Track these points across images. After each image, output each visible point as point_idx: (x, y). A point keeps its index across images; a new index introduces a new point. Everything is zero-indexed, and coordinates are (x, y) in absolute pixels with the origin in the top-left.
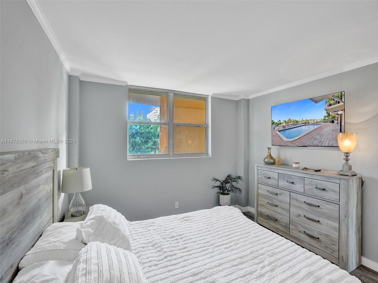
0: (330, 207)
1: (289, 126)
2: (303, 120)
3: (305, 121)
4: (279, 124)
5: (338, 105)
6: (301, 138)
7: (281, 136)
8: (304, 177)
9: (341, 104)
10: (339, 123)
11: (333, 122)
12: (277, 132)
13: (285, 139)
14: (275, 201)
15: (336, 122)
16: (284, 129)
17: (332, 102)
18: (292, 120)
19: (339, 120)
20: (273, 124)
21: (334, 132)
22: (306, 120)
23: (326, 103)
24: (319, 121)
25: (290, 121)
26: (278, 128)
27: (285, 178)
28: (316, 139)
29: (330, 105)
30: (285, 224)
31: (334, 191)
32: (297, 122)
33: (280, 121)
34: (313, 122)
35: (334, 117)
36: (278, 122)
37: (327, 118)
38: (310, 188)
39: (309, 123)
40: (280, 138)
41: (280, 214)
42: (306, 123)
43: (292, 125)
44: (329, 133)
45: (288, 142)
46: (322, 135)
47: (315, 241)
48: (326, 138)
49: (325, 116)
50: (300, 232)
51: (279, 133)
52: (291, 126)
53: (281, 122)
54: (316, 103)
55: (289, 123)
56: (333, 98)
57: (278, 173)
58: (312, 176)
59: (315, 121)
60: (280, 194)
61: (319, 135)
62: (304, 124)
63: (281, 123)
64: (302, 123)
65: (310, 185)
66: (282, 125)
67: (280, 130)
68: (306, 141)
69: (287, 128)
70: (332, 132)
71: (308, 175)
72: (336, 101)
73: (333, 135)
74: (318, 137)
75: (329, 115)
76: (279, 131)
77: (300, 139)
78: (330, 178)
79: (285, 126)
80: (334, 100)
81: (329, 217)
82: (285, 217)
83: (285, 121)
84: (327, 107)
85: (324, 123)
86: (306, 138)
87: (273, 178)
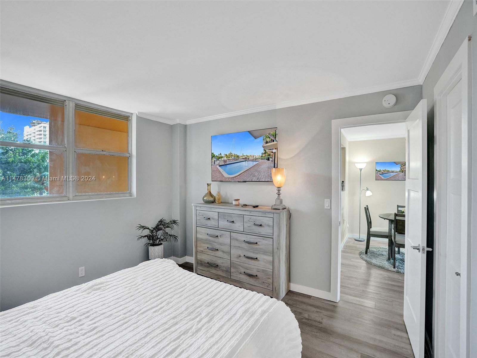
0: (266, 242)
1: (230, 161)
2: (244, 155)
3: (245, 157)
4: (219, 158)
5: (273, 143)
6: (242, 175)
7: (222, 172)
8: (244, 215)
9: (275, 142)
10: (273, 161)
11: (268, 159)
12: (218, 166)
13: (226, 175)
14: (215, 244)
15: (271, 159)
16: (225, 164)
17: (268, 140)
18: (234, 155)
19: (273, 158)
20: (213, 157)
21: (269, 170)
22: (246, 155)
23: (264, 140)
24: (258, 158)
25: (231, 154)
26: (218, 162)
27: (225, 217)
28: (254, 176)
29: (267, 142)
30: (226, 268)
31: (269, 226)
32: (238, 156)
33: (221, 154)
34: (252, 158)
35: (270, 155)
36: (219, 155)
37: (264, 155)
38: (249, 225)
39: (249, 159)
40: (221, 174)
41: (221, 258)
42: (246, 159)
43: (233, 160)
44: (266, 170)
45: (229, 178)
46: (259, 172)
47: (254, 279)
48: (263, 175)
49: (262, 153)
50: (240, 273)
51: (219, 168)
52: (232, 160)
53: (223, 155)
54: (256, 139)
55: (230, 157)
56: (269, 135)
57: (218, 212)
58: (250, 213)
59: (254, 157)
60: (220, 236)
61: (257, 171)
62: (245, 160)
63: (222, 157)
64: (242, 158)
65: (249, 222)
66: (223, 159)
67: (221, 164)
68: (246, 177)
69: (228, 163)
70: (268, 169)
71: (247, 212)
72: (272, 139)
73: (268, 172)
74: (256, 174)
75: (266, 153)
76: (219, 166)
77: (240, 175)
78: (266, 213)
79: (226, 161)
80: (270, 138)
81: (265, 253)
82: (226, 261)
83: (226, 155)
84: (264, 144)
85: (262, 160)
86: (246, 175)
87: (213, 219)
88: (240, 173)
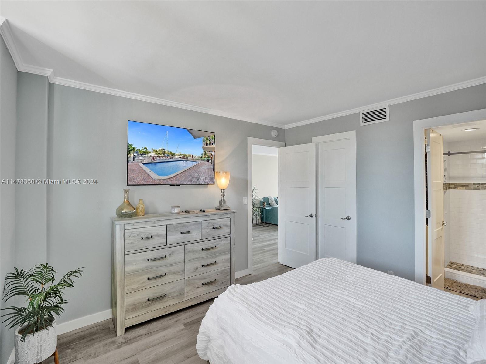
1: (161, 158)
2: (181, 154)
3: (183, 156)
4: (144, 153)
5: (212, 146)
6: (178, 176)
7: (149, 174)
8: (201, 221)
9: (214, 146)
10: (213, 163)
11: (208, 161)
12: (141, 164)
13: (154, 176)
15: (210, 161)
16: (154, 162)
17: (208, 142)
18: (167, 151)
19: (213, 160)
20: (132, 151)
21: (209, 171)
22: (184, 155)
23: (203, 141)
24: (197, 158)
25: (163, 151)
26: (141, 158)
27: (176, 229)
28: (194, 177)
29: (207, 144)
30: (178, 292)
31: (227, 226)
32: (173, 154)
33: (146, 148)
34: (191, 158)
35: (209, 157)
36: (143, 149)
37: (204, 157)
38: (207, 230)
39: (187, 159)
40: (146, 175)
41: (171, 283)
42: (184, 158)
43: (167, 158)
44: (206, 171)
45: (160, 180)
46: (200, 173)
48: (203, 176)
49: (202, 154)
51: (144, 167)
52: (164, 158)
53: (149, 150)
54: (195, 138)
55: (162, 154)
56: (208, 138)
57: (166, 225)
58: (209, 217)
59: (194, 157)
60: (170, 255)
61: (197, 172)
62: (182, 159)
63: (148, 153)
64: (179, 157)
65: (208, 227)
66: (149, 155)
67: (145, 162)
68: (184, 179)
69: (158, 161)
70: (208, 171)
71: (205, 217)
72: (211, 142)
73: (208, 174)
74: (196, 175)
75: (205, 154)
76: (143, 164)
77: (177, 177)
78: (225, 215)
79: (156, 158)
80: (209, 141)
83: (156, 151)
84: (204, 145)
85: (202, 161)
86: (184, 176)
87: (158, 236)
88: (176, 174)
